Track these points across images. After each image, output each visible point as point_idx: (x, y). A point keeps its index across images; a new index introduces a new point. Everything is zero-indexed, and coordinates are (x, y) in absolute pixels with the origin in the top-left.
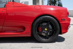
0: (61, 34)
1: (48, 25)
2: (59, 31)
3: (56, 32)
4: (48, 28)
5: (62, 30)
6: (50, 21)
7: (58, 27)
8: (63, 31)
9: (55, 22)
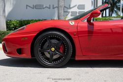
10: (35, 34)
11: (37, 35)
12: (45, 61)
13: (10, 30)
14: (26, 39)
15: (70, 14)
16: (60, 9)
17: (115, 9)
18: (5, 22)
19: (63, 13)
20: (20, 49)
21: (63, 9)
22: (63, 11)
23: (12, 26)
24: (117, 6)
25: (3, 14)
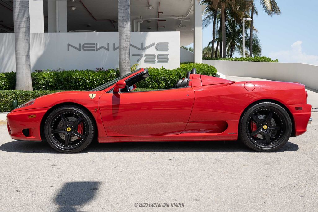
0: (294, 135)
1: (270, 120)
2: (290, 130)
3: (285, 132)
4: (269, 125)
5: (296, 128)
6: (272, 111)
7: (290, 123)
8: (297, 131)
9: (284, 113)
10: (46, 111)
11: (47, 112)
12: (59, 144)
13: (39, 88)
14: (35, 116)
15: (143, 59)
16: (123, 52)
17: (238, 44)
18: (30, 75)
19: (127, 59)
20: (28, 130)
21: (127, 52)
22: (127, 55)
23: (42, 81)
24: (239, 39)
25: (26, 61)
